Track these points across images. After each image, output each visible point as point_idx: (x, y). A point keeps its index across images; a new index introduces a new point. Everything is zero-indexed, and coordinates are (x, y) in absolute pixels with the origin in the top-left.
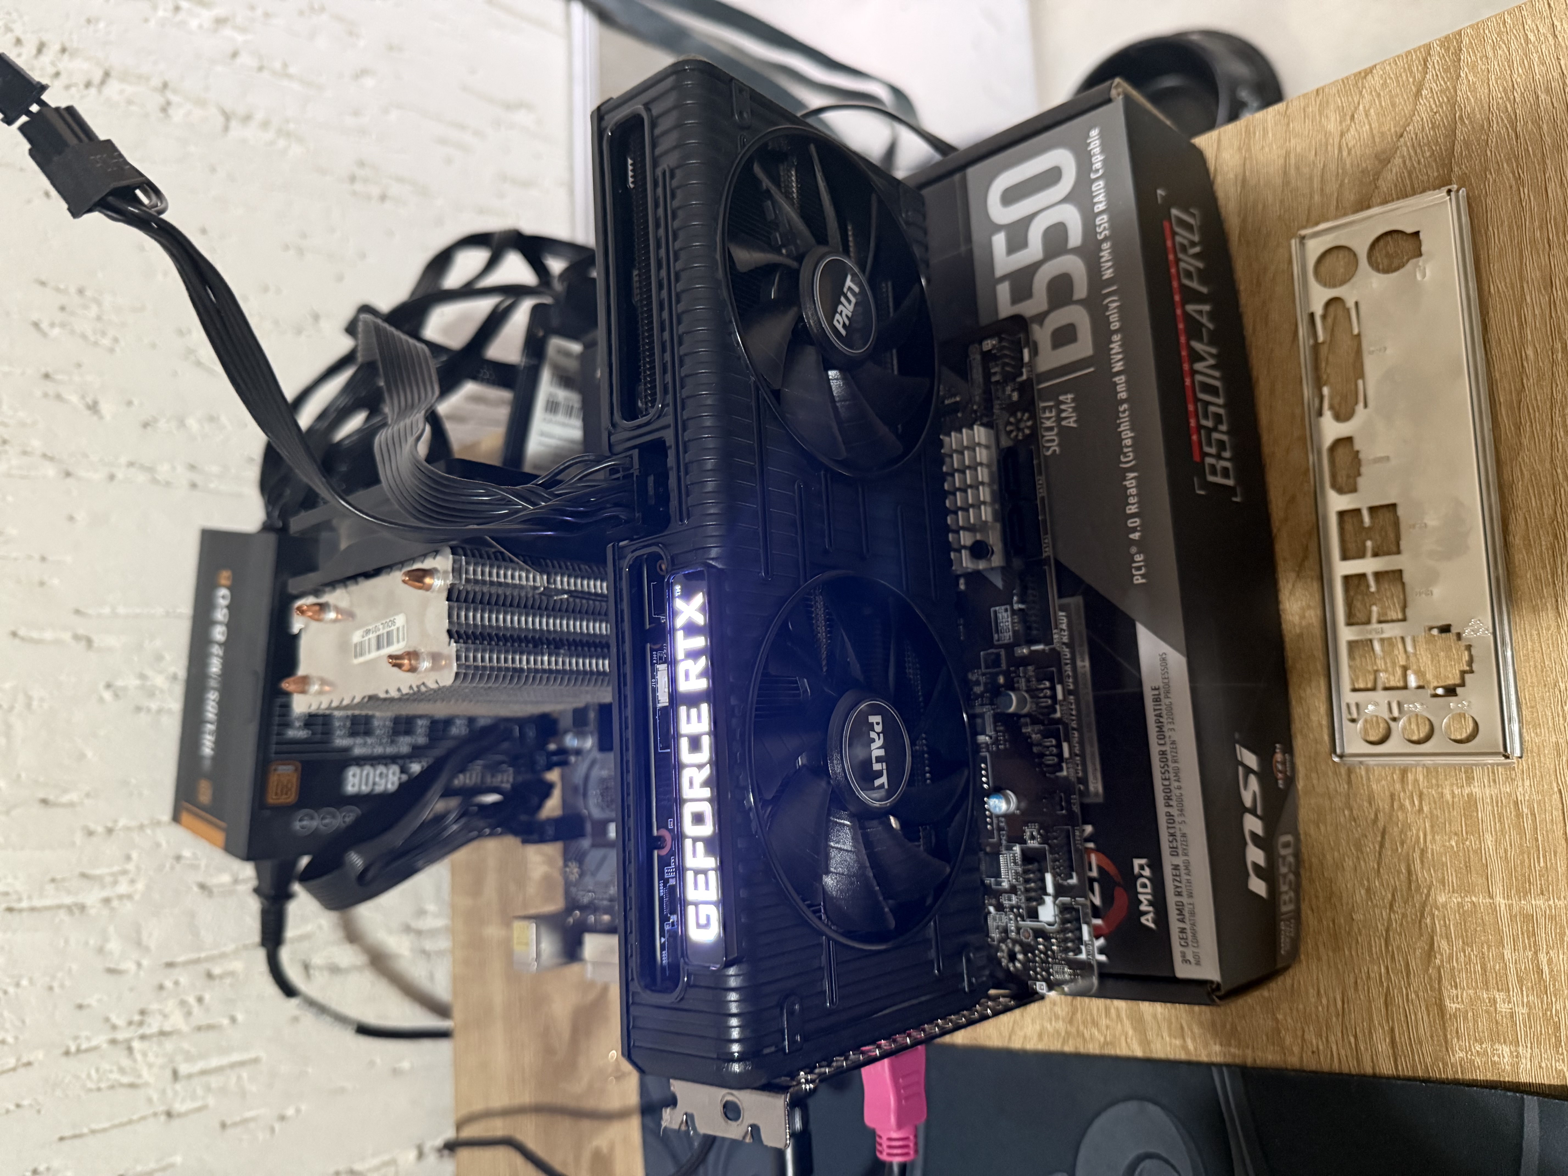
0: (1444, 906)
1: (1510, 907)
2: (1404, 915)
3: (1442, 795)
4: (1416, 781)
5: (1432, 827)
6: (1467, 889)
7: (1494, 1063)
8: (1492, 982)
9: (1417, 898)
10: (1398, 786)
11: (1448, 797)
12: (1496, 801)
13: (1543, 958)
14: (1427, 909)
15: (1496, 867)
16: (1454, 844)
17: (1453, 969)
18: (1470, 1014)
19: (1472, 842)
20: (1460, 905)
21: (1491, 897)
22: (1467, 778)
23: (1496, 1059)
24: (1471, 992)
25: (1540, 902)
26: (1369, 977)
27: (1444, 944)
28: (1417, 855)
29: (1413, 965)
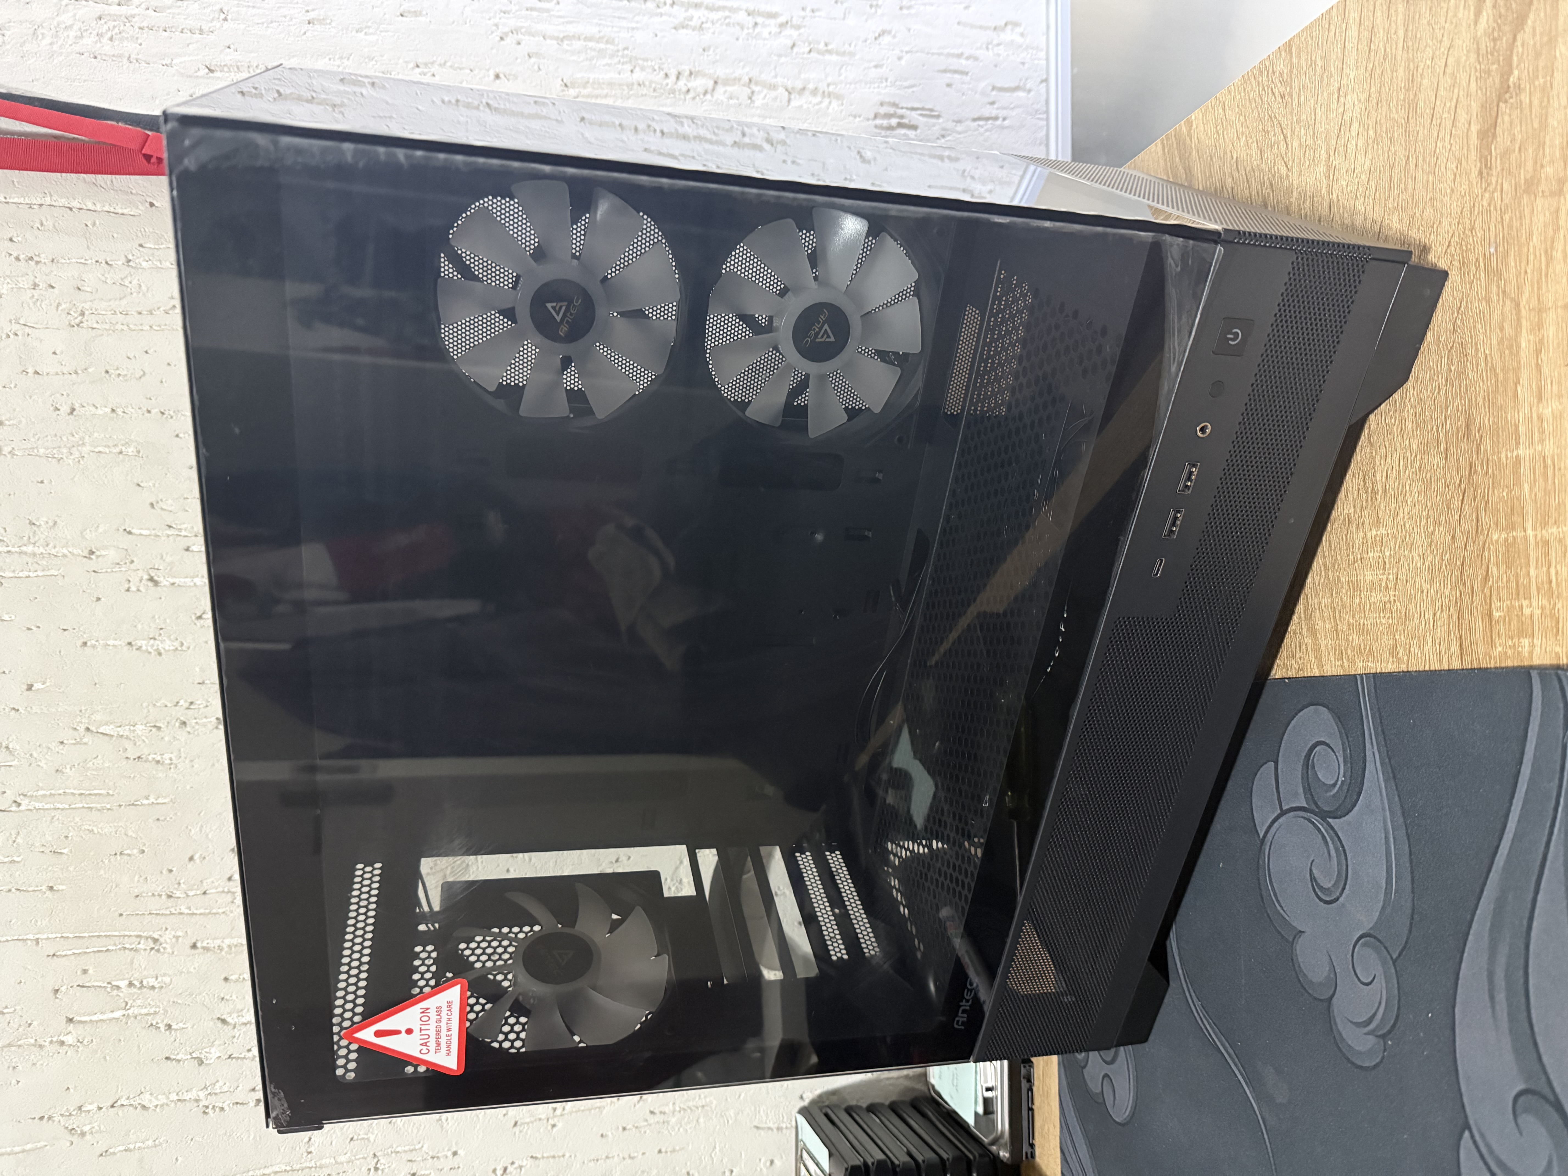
0: (1497, 541)
1: (1536, 535)
2: (1473, 552)
3: (1500, 459)
4: (1485, 450)
5: (1493, 484)
6: (1512, 527)
7: (1518, 653)
8: (1521, 593)
9: (1481, 538)
10: (1475, 456)
11: (1504, 459)
12: (1533, 459)
13: (1553, 571)
14: (1487, 545)
15: (1529, 508)
16: (1505, 494)
17: (1499, 587)
18: (1507, 619)
19: (1516, 491)
20: (1506, 540)
21: (1525, 531)
22: (1516, 444)
23: (1520, 649)
24: (1509, 602)
25: (1554, 530)
26: (1449, 601)
27: (1495, 569)
28: (1483, 506)
29: (1476, 588)
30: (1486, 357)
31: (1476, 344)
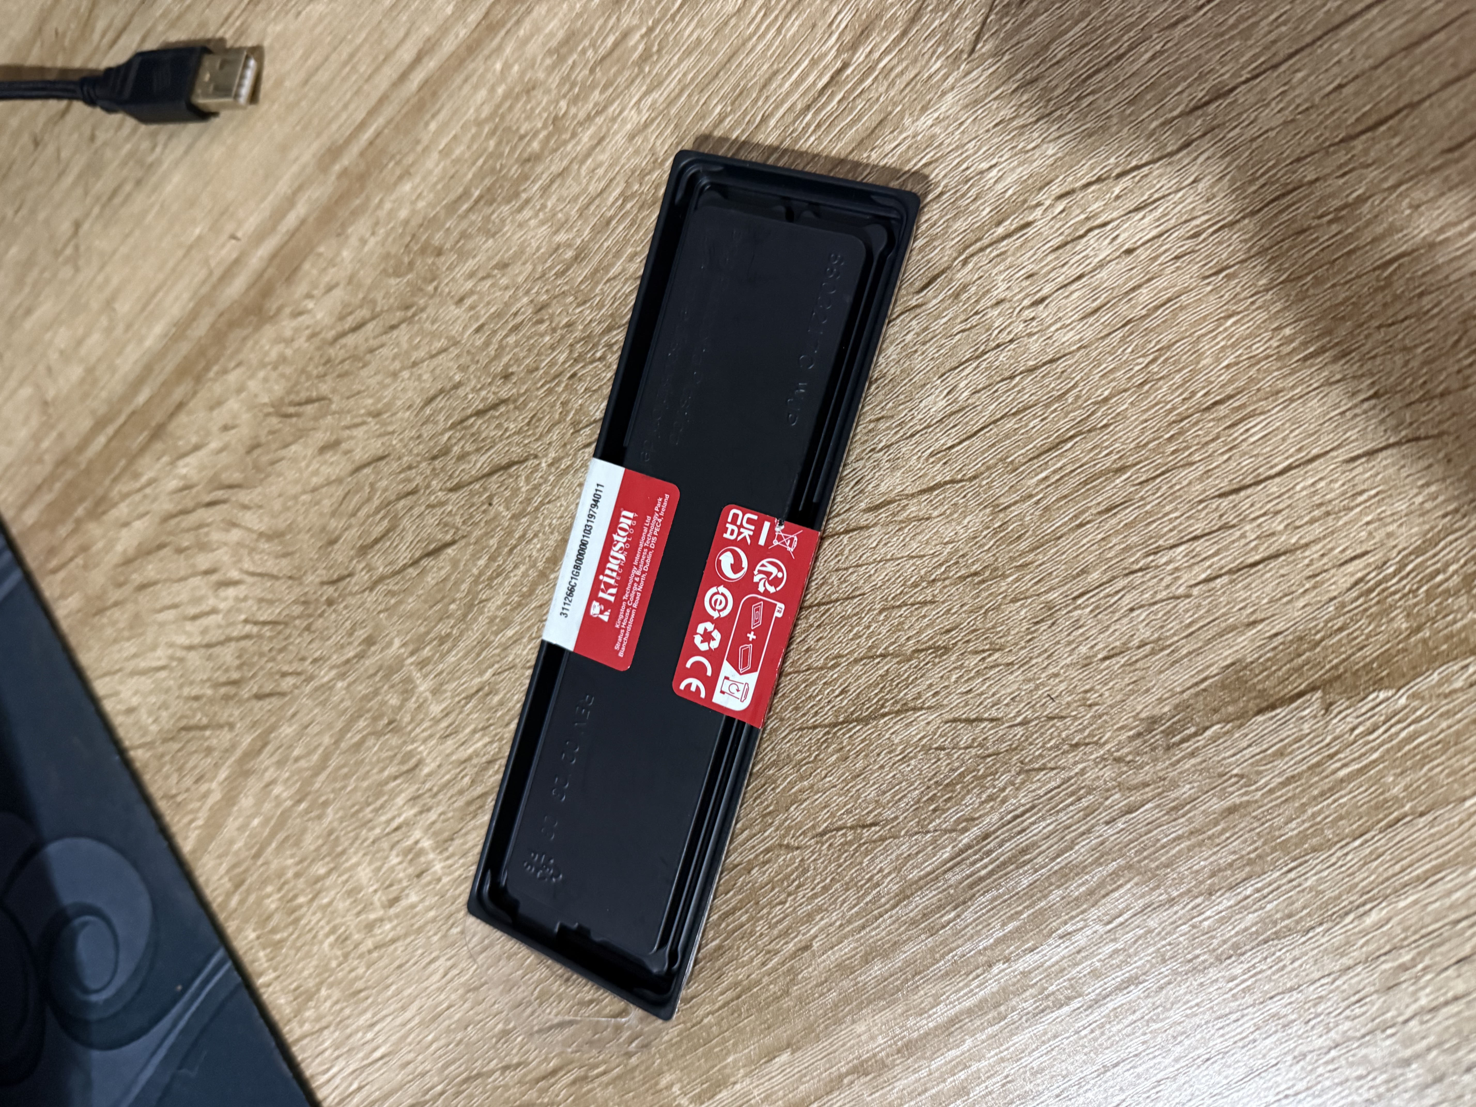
30: (807, 948)
31: (819, 909)
